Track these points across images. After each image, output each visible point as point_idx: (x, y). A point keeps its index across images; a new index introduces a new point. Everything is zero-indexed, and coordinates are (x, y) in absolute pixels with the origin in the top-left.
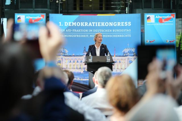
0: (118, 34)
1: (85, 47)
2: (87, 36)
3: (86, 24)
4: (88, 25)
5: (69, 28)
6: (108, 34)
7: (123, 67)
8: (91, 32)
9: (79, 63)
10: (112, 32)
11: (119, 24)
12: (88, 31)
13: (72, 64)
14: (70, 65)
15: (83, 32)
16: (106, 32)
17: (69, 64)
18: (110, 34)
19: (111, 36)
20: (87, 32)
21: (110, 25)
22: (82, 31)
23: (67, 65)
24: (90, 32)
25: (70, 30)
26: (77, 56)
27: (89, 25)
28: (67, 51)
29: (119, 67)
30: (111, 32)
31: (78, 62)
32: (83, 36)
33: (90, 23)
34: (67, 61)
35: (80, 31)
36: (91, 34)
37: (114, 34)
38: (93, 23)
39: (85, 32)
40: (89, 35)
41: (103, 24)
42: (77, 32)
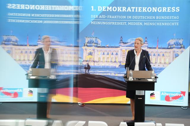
0: (163, 22)
1: (121, 37)
2: (124, 24)
3: (124, 9)
4: (126, 10)
5: (103, 13)
6: (151, 22)
7: (167, 61)
8: (130, 19)
9: (114, 56)
10: (156, 19)
11: (164, 9)
12: (126, 17)
13: (106, 56)
14: (104, 58)
15: (120, 19)
16: (148, 19)
17: (102, 56)
18: (152, 22)
19: (153, 24)
20: (124, 19)
21: (153, 11)
22: (119, 17)
23: (99, 58)
24: (128, 19)
25: (104, 17)
26: (112, 47)
27: (128, 11)
28: (100, 41)
29: (163, 62)
30: (154, 19)
31: (112, 54)
32: (119, 23)
33: (129, 8)
34: (100, 53)
35: (117, 17)
36: (130, 22)
37: (158, 22)
38: (133, 8)
39: (123, 19)
40: (127, 22)
41: (144, 9)
42: (113, 19)
